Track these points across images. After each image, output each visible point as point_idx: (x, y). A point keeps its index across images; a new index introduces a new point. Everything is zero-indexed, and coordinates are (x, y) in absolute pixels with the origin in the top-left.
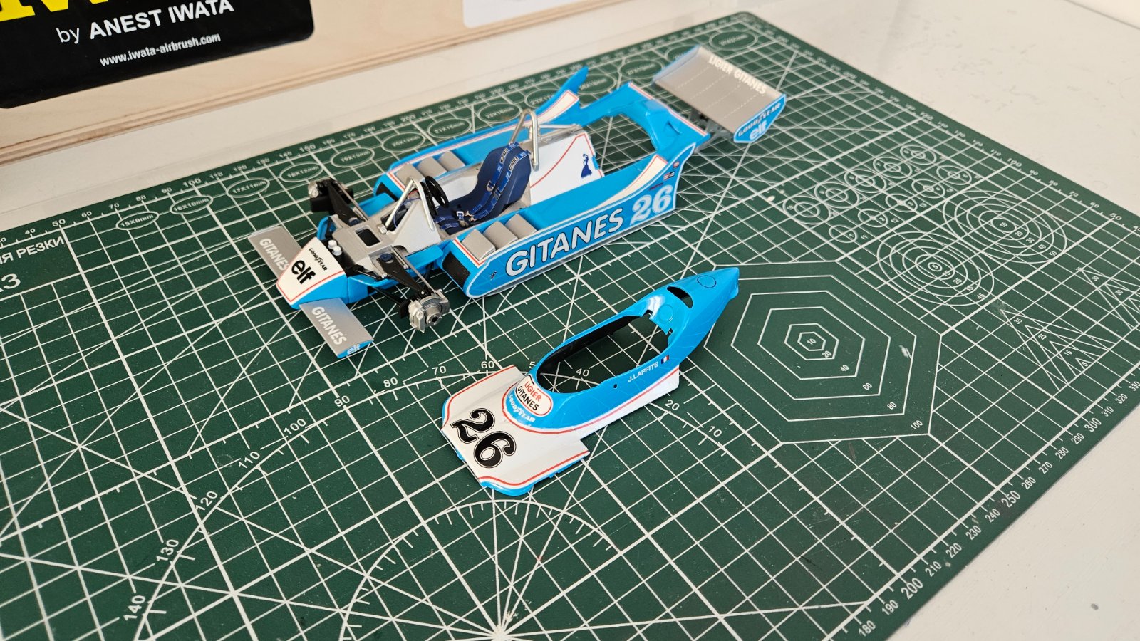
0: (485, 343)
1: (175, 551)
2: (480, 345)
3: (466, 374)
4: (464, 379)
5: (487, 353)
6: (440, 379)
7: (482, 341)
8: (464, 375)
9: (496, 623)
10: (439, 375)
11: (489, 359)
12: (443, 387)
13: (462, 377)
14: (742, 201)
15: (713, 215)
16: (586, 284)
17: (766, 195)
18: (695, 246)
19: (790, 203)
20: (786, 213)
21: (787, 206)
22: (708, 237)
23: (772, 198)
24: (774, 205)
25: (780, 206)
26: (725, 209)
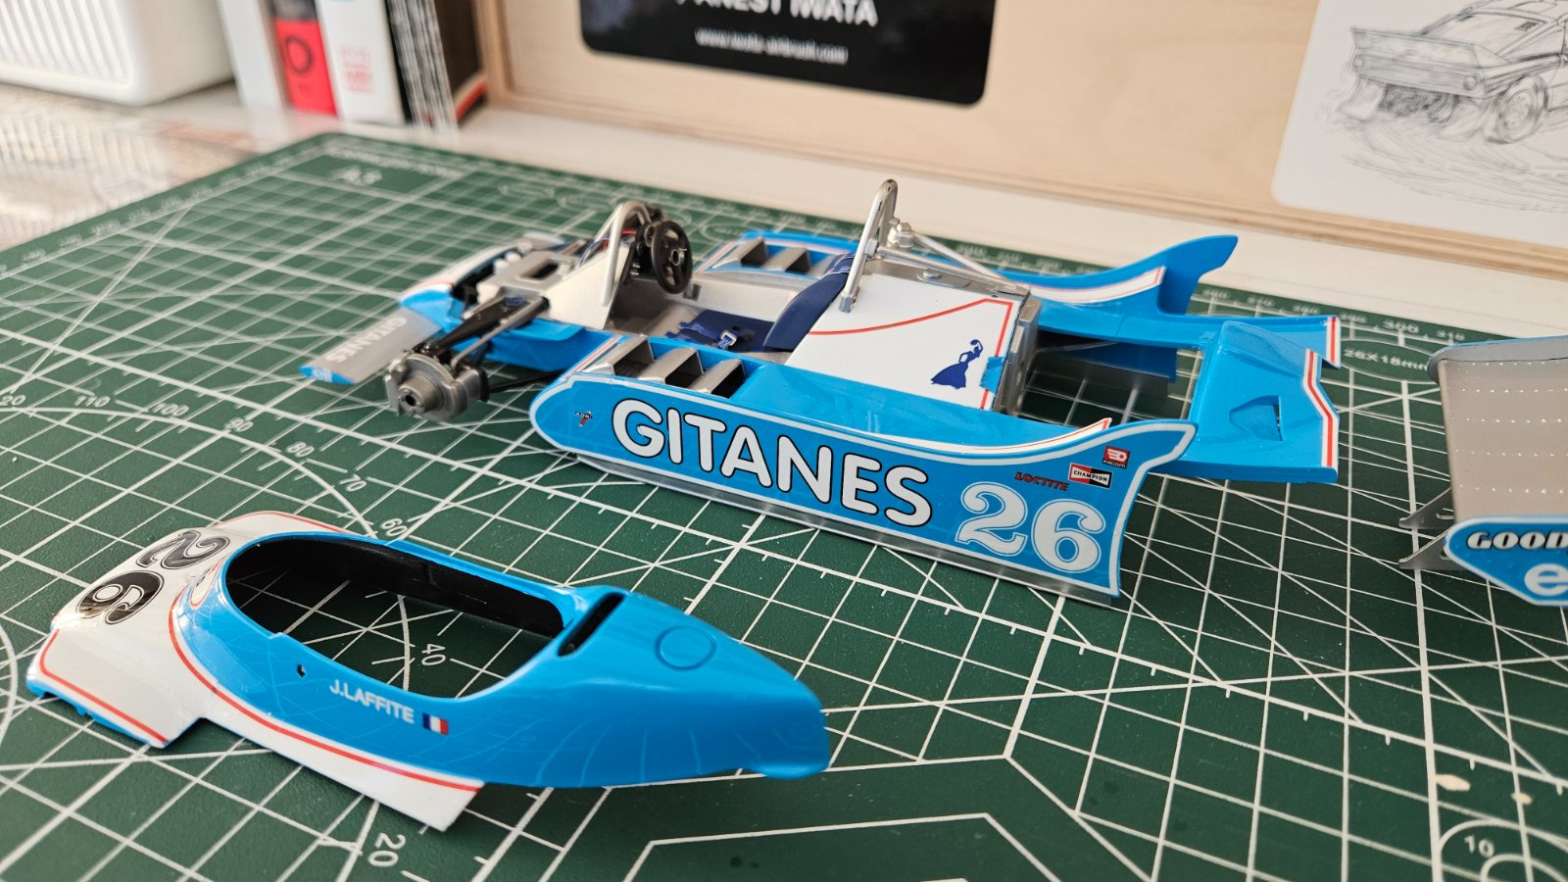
0: (455, 505)
2: (446, 501)
5: (426, 516)
6: (330, 491)
7: (456, 500)
8: (353, 510)
10: (340, 488)
11: (408, 524)
12: (309, 501)
13: (346, 511)
14: (1350, 720)
15: (1206, 682)
16: (725, 564)
17: (1445, 764)
18: (1038, 689)
19: (1507, 841)
20: (1437, 842)
21: (1480, 833)
22: (1106, 703)
23: (1455, 783)
24: (1433, 802)
25: (1447, 820)
26: (1267, 698)
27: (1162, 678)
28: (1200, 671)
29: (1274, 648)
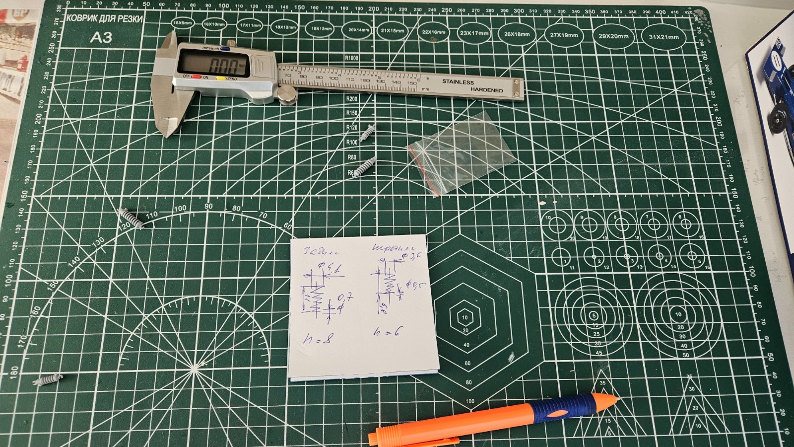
1: (101, 244)
2: (293, 211)
5: (293, 218)
6: (260, 221)
7: (296, 209)
8: (272, 225)
9: (197, 363)
10: (261, 218)
11: (291, 223)
12: (258, 227)
14: (523, 194)
15: (493, 195)
16: (377, 203)
17: (542, 199)
18: (461, 212)
19: (552, 214)
20: (541, 220)
21: (547, 215)
22: (475, 210)
23: (543, 203)
24: (539, 210)
25: (543, 213)
26: (506, 195)
27: (485, 197)
28: (492, 193)
29: (505, 179)
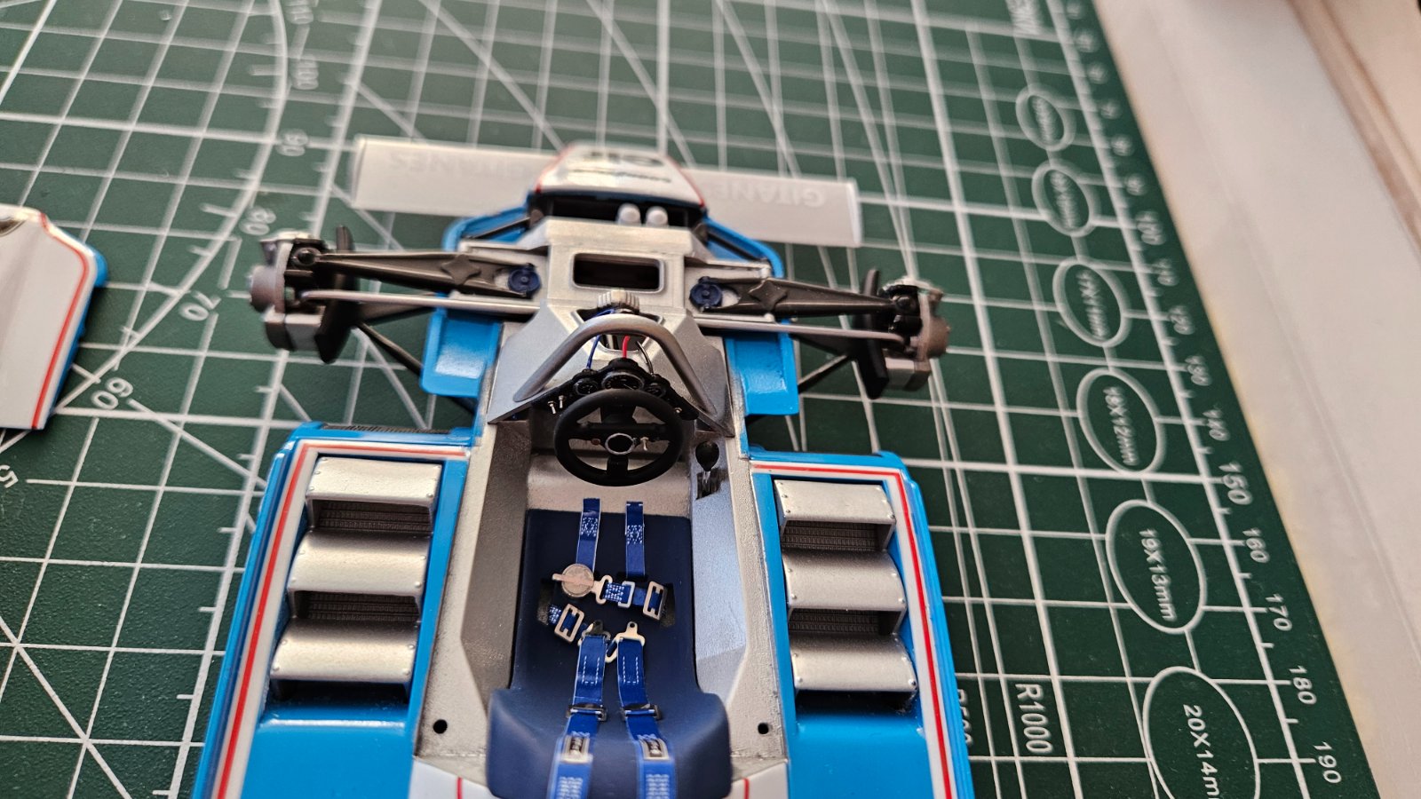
0: (180, 432)
2: (185, 418)
3: (136, 341)
4: (128, 330)
5: (145, 414)
6: (176, 294)
7: (189, 427)
8: (139, 336)
10: (187, 299)
11: (123, 405)
12: (148, 286)
13: (137, 328)
